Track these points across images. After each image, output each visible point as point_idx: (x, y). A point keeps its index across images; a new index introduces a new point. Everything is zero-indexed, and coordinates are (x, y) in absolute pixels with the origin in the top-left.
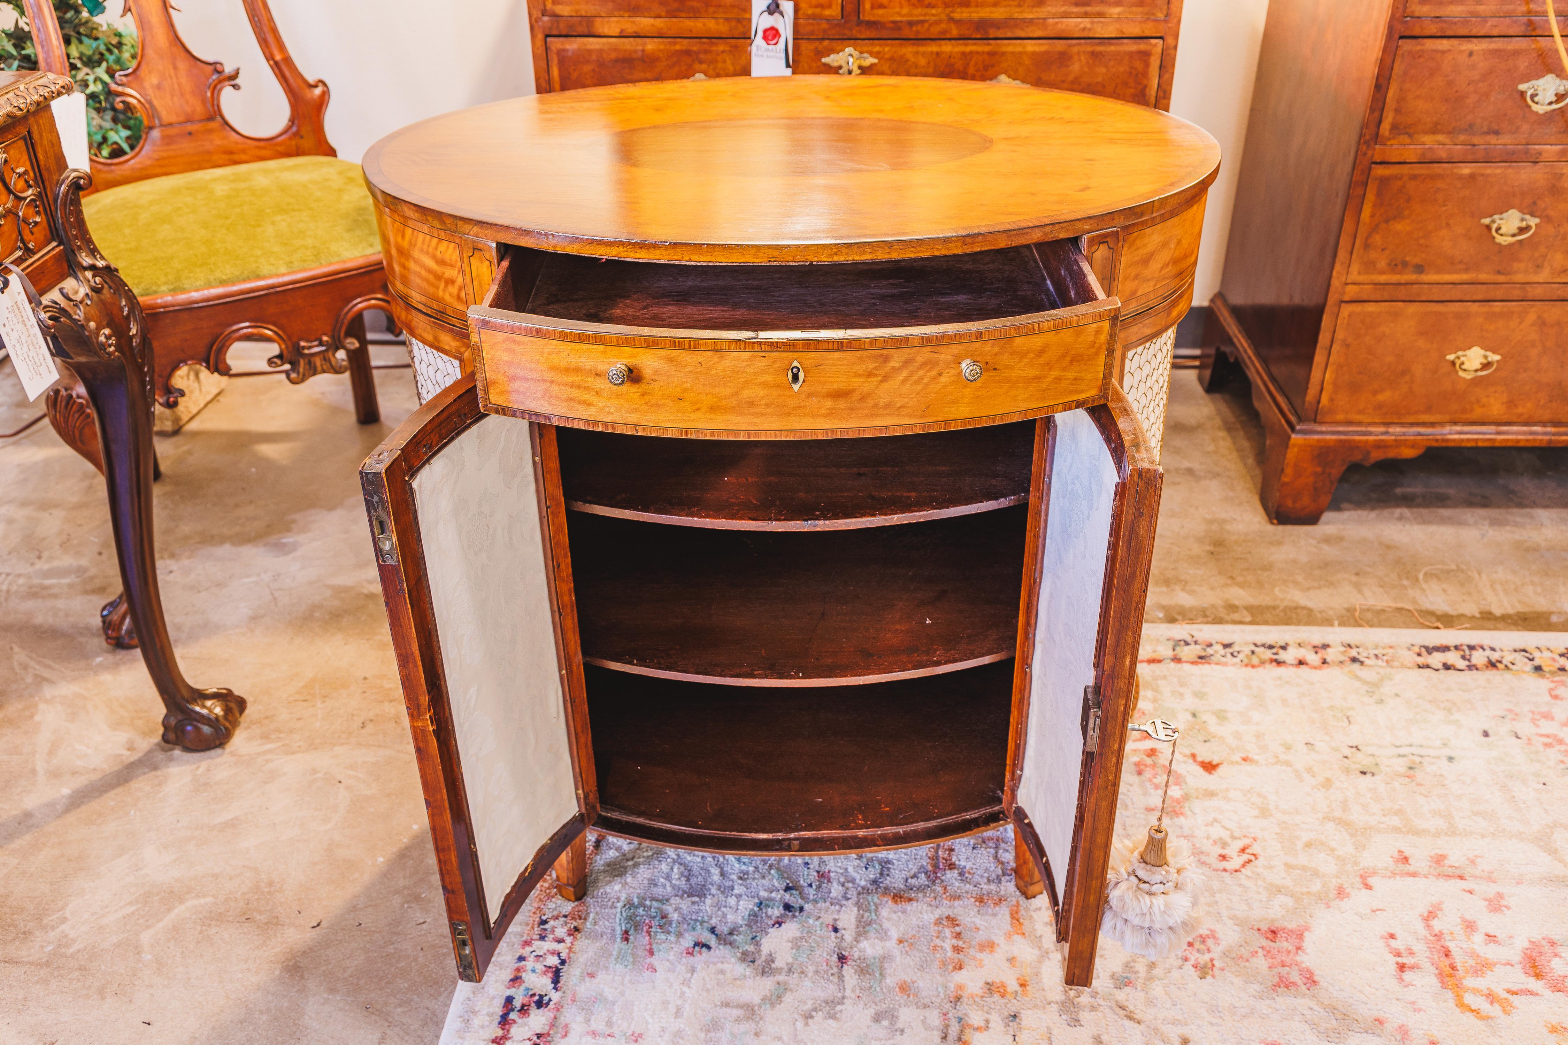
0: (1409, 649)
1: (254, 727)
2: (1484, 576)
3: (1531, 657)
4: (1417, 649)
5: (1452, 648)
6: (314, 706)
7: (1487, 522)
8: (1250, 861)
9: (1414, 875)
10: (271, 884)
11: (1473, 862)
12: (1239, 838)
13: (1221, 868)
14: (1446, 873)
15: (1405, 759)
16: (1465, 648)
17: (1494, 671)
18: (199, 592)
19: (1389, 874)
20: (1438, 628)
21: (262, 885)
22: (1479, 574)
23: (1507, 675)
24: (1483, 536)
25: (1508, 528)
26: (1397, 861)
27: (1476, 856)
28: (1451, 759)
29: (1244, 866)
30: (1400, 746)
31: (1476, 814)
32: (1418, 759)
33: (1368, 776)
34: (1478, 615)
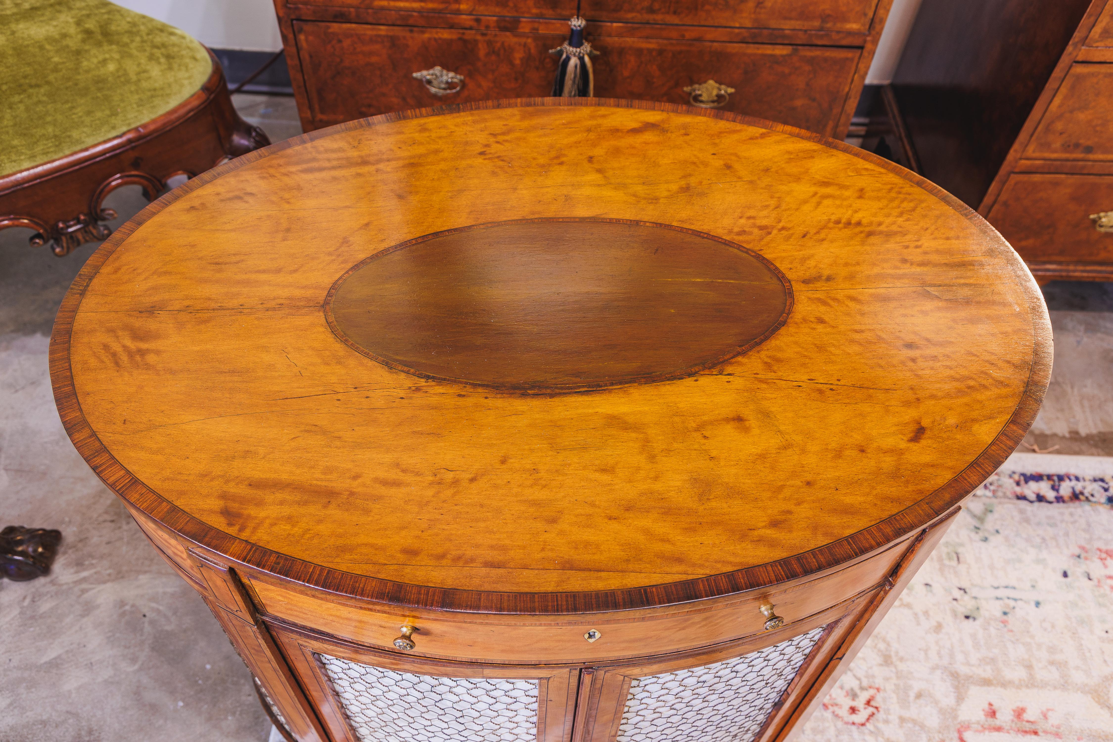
0: (1010, 476)
1: (70, 551)
2: (1076, 390)
3: (1106, 486)
4: (1016, 477)
5: (1045, 478)
6: (120, 528)
7: (1082, 328)
8: (873, 714)
9: (999, 729)
10: (90, 732)
11: (1045, 716)
12: (867, 690)
13: (851, 722)
14: (1024, 729)
15: (1001, 602)
16: (1055, 478)
17: (1077, 503)
18: (17, 391)
19: (980, 728)
20: (1034, 451)
21: (83, 733)
22: (1072, 387)
23: (1087, 507)
24: (1079, 342)
25: (1099, 335)
26: (986, 715)
27: (1048, 710)
28: (1038, 604)
29: (868, 720)
30: (997, 588)
31: (1052, 663)
32: (1012, 603)
33: (971, 620)
34: (1067, 435)
